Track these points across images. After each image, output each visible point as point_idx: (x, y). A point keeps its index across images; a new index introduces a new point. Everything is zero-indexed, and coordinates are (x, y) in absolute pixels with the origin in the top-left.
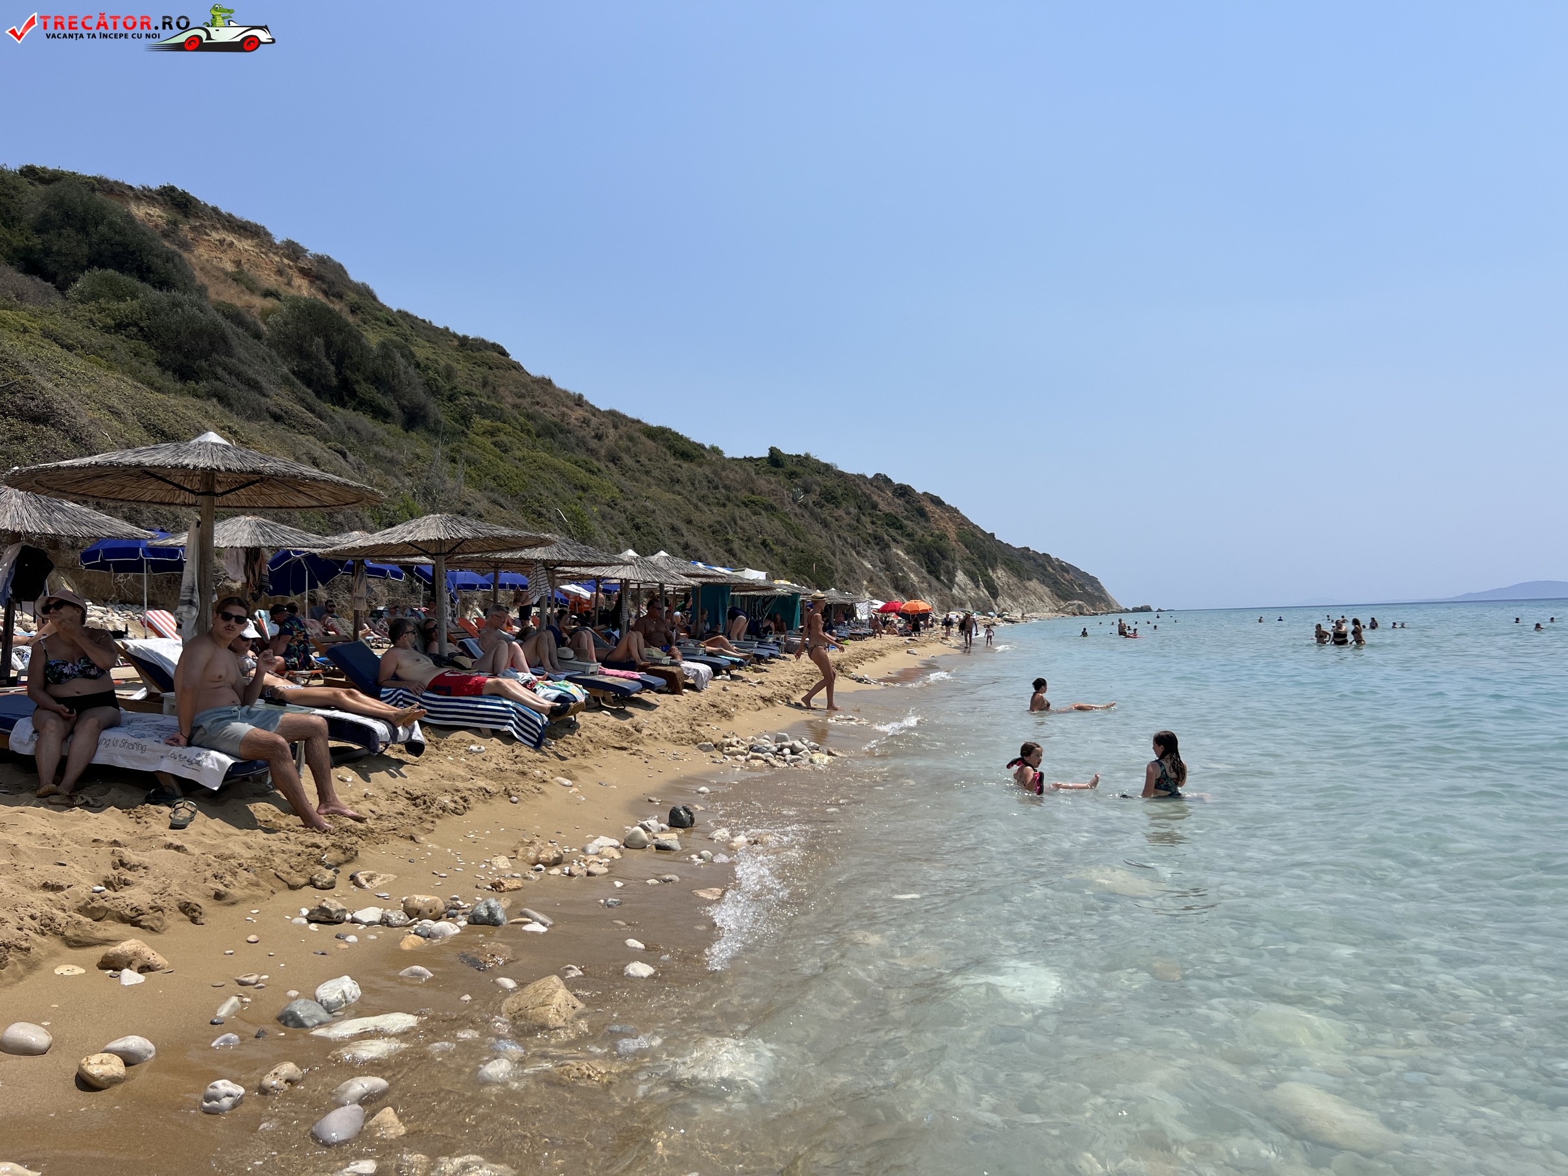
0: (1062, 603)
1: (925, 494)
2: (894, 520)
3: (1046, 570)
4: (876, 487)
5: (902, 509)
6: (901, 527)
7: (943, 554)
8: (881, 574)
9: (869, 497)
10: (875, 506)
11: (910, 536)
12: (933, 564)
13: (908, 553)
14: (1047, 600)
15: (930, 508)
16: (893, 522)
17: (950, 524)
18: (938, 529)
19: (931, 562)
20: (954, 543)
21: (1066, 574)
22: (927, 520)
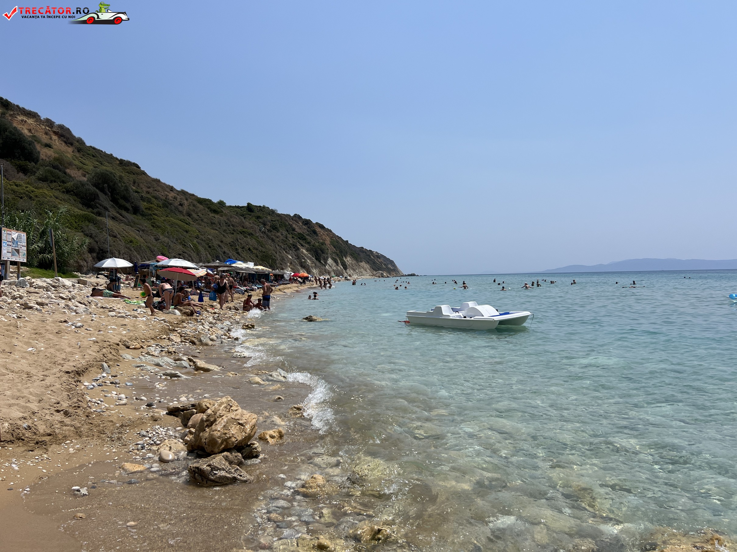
0: (375, 272)
1: (317, 223)
2: (302, 236)
3: (370, 257)
4: (295, 220)
5: (306, 231)
6: (305, 239)
7: (323, 252)
8: (295, 260)
9: (291, 226)
10: (294, 230)
11: (309, 243)
12: (318, 256)
13: (307, 251)
14: (368, 271)
15: (318, 230)
16: (301, 237)
17: (327, 237)
18: (322, 239)
19: (317, 255)
20: (329, 246)
21: (379, 259)
22: (317, 235)
